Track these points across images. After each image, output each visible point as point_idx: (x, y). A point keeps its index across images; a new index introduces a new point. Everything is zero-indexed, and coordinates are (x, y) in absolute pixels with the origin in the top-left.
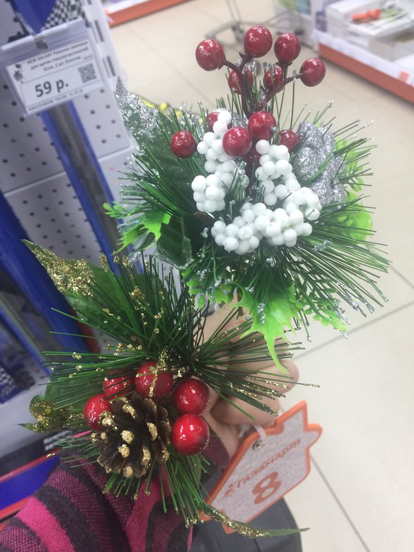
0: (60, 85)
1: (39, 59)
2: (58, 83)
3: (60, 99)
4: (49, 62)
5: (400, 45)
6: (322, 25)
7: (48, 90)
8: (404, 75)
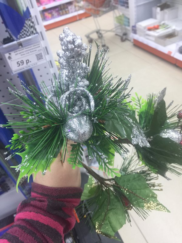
0: (28, 61)
1: (19, 51)
2: (26, 61)
3: (27, 67)
4: (23, 52)
5: (168, 39)
6: (135, 31)
7: (22, 64)
8: (170, 52)
